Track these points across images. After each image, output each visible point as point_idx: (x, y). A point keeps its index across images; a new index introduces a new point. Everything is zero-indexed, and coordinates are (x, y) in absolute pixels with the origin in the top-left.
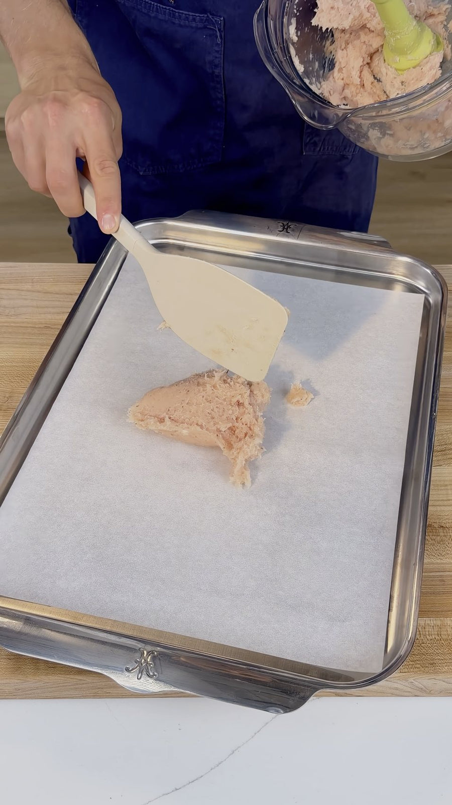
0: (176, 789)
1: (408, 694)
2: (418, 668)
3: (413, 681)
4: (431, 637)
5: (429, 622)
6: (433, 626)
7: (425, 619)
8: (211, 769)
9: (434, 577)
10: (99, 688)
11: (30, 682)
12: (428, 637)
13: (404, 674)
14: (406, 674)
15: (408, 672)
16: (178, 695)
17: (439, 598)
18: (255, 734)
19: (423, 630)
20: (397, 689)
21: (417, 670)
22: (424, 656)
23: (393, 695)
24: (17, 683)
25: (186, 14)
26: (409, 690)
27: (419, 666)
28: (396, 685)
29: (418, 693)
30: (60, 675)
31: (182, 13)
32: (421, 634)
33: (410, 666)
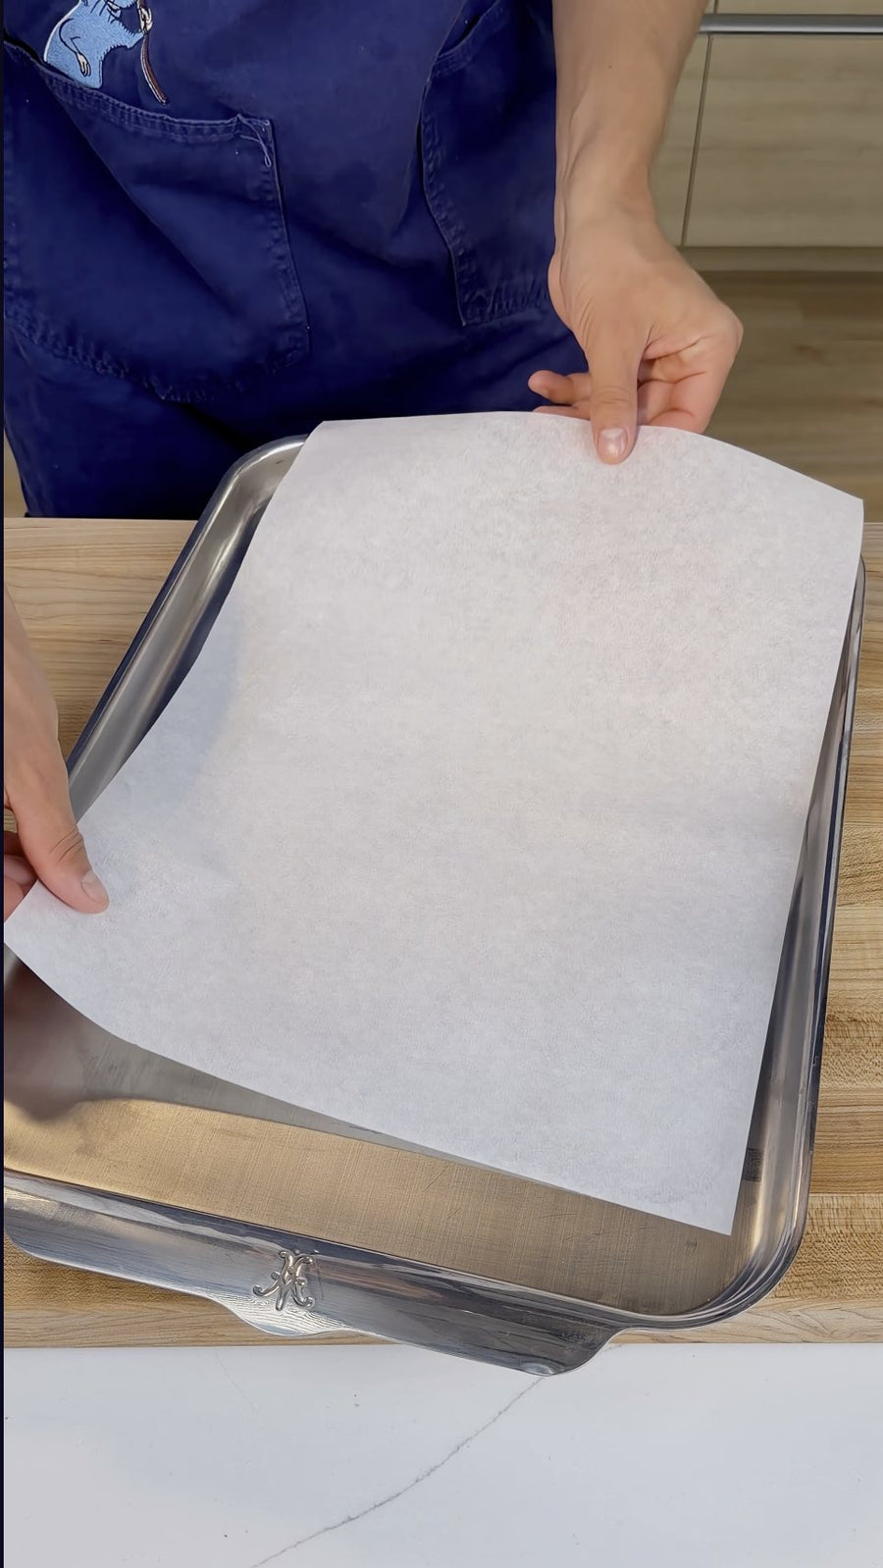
0: (350, 1519)
1: (788, 1338)
2: (808, 1288)
3: (799, 1314)
4: (833, 1231)
5: (830, 1202)
6: (837, 1210)
7: (821, 1195)
8: (417, 1481)
9: (839, 1115)
10: (204, 1327)
11: (72, 1316)
12: (827, 1229)
13: (782, 1300)
14: (786, 1300)
15: (790, 1296)
16: (353, 1340)
17: (847, 1155)
18: (500, 1413)
19: (819, 1216)
20: (769, 1328)
21: (806, 1292)
22: (820, 1266)
23: (762, 1340)
24: (48, 1317)
26: (793, 1330)
27: (808, 1284)
28: (767, 1322)
29: (808, 1336)
30: (128, 1302)
32: (815, 1224)
33: (794, 1285)
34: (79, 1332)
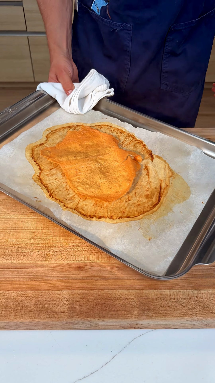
0: (85, 377)
1: (199, 327)
2: (205, 315)
3: (202, 321)
4: (210, 299)
5: (209, 292)
6: (211, 294)
7: (207, 290)
8: (103, 366)
9: (210, 269)
10: (47, 325)
11: (12, 322)
12: (209, 299)
13: (198, 318)
14: (199, 318)
15: (200, 317)
16: (86, 329)
17: (213, 279)
18: (124, 348)
19: (207, 295)
20: (194, 325)
21: (204, 315)
22: (208, 309)
23: (192, 328)
24: (6, 323)
25: (116, 24)
26: (200, 325)
27: (205, 313)
28: (194, 323)
29: (204, 327)
30: (27, 319)
31: (114, 23)
32: (206, 297)
33: (201, 314)
34: (14, 327)
